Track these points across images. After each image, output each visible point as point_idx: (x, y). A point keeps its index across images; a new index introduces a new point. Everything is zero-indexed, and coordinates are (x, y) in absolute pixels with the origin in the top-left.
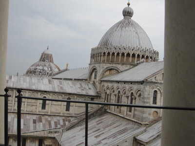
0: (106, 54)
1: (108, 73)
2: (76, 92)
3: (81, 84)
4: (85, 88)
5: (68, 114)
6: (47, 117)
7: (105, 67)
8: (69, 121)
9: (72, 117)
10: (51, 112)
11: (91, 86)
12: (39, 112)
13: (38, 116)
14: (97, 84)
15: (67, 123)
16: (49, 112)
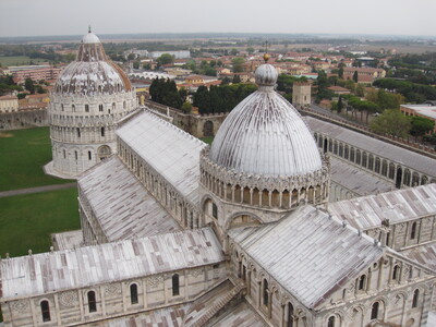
0: (233, 188)
1: (239, 220)
2: (186, 266)
3: (191, 237)
4: (200, 246)
5: (177, 300)
6: (143, 316)
7: (234, 211)
8: (182, 315)
9: (185, 304)
10: (148, 306)
11: (209, 236)
12: (129, 310)
13: (128, 319)
14: (221, 232)
15: (179, 320)
16: (146, 306)
